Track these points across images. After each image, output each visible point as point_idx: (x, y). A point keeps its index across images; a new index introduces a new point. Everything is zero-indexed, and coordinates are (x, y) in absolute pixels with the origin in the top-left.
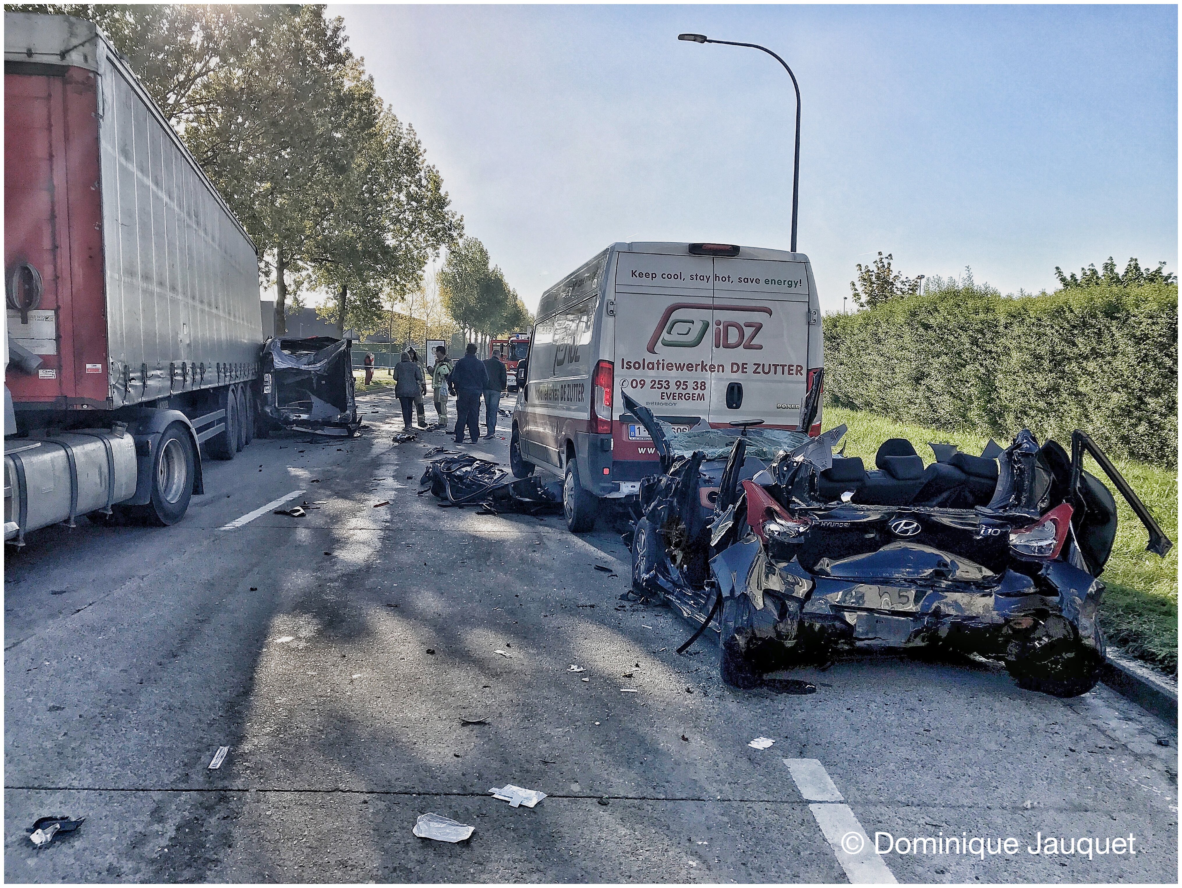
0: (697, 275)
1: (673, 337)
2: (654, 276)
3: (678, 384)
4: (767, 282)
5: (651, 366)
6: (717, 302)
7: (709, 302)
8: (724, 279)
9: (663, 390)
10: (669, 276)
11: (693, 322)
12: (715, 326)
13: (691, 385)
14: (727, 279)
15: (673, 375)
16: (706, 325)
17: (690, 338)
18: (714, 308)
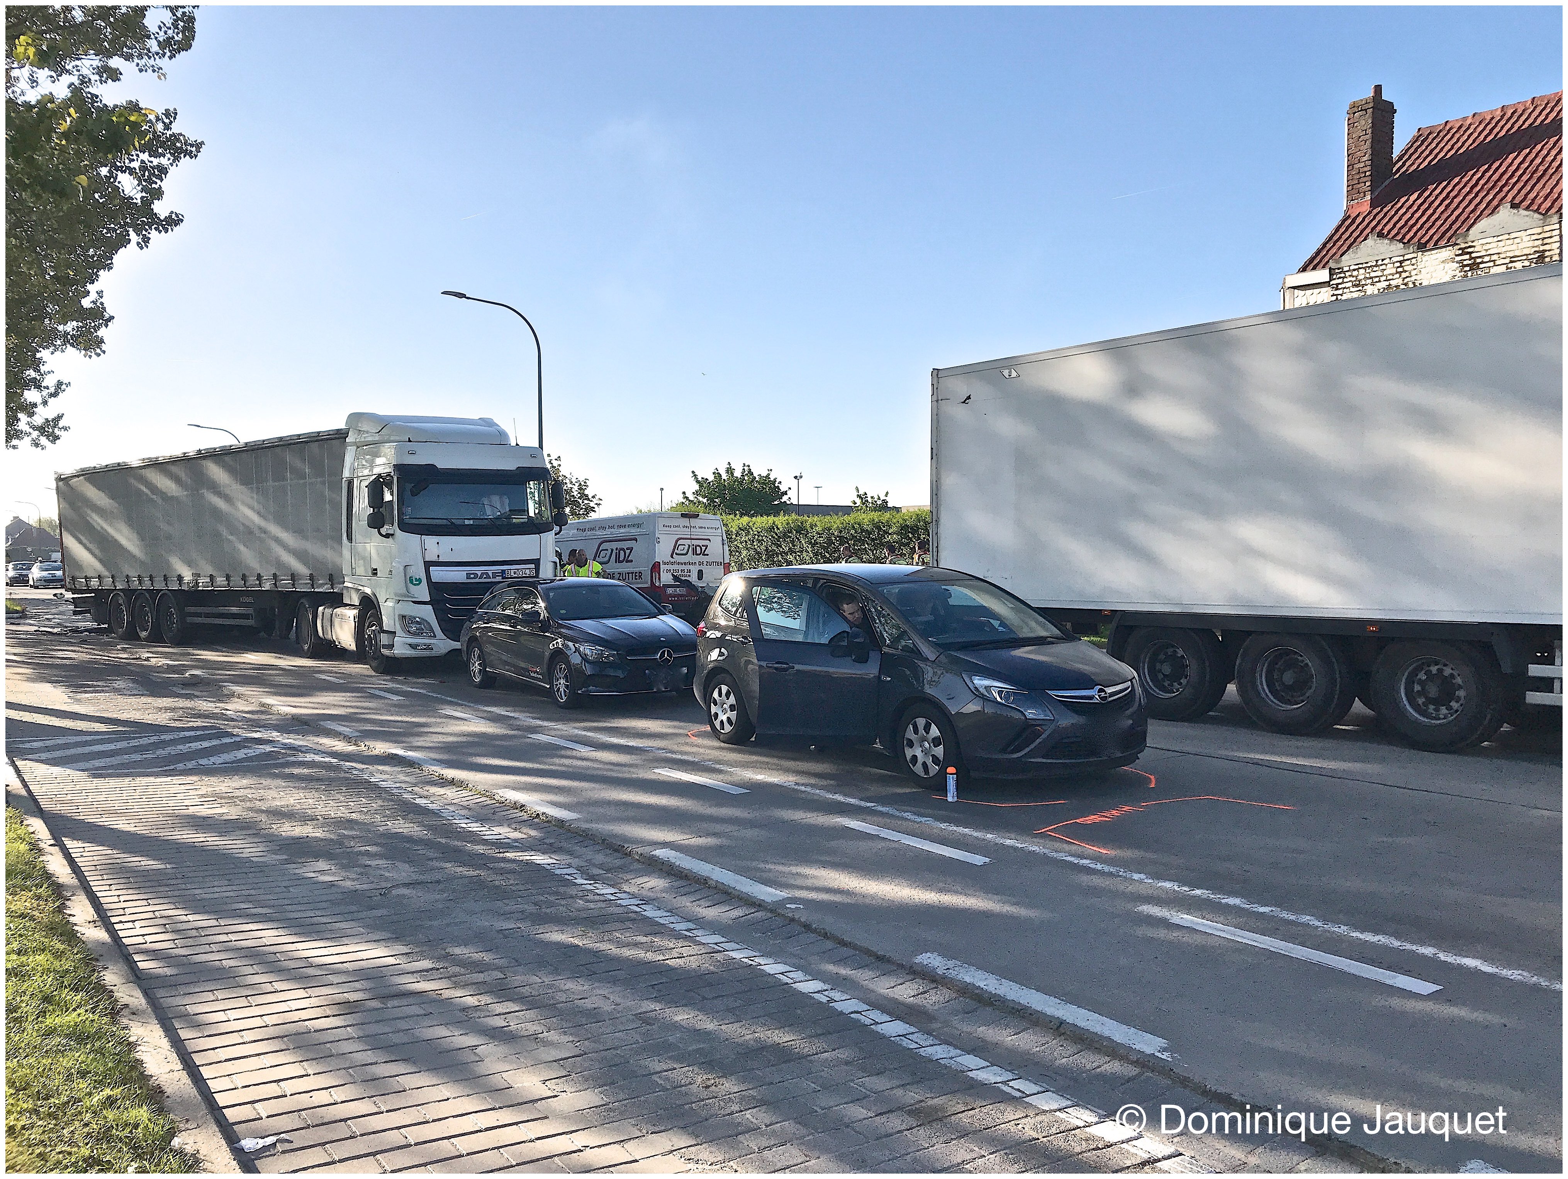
0: (685, 526)
1: (678, 552)
3: (682, 570)
4: (708, 528)
5: (672, 564)
8: (694, 527)
9: (679, 573)
11: (685, 545)
12: (692, 547)
13: (686, 571)
15: (681, 567)
16: (689, 546)
17: (685, 552)
18: (691, 539)
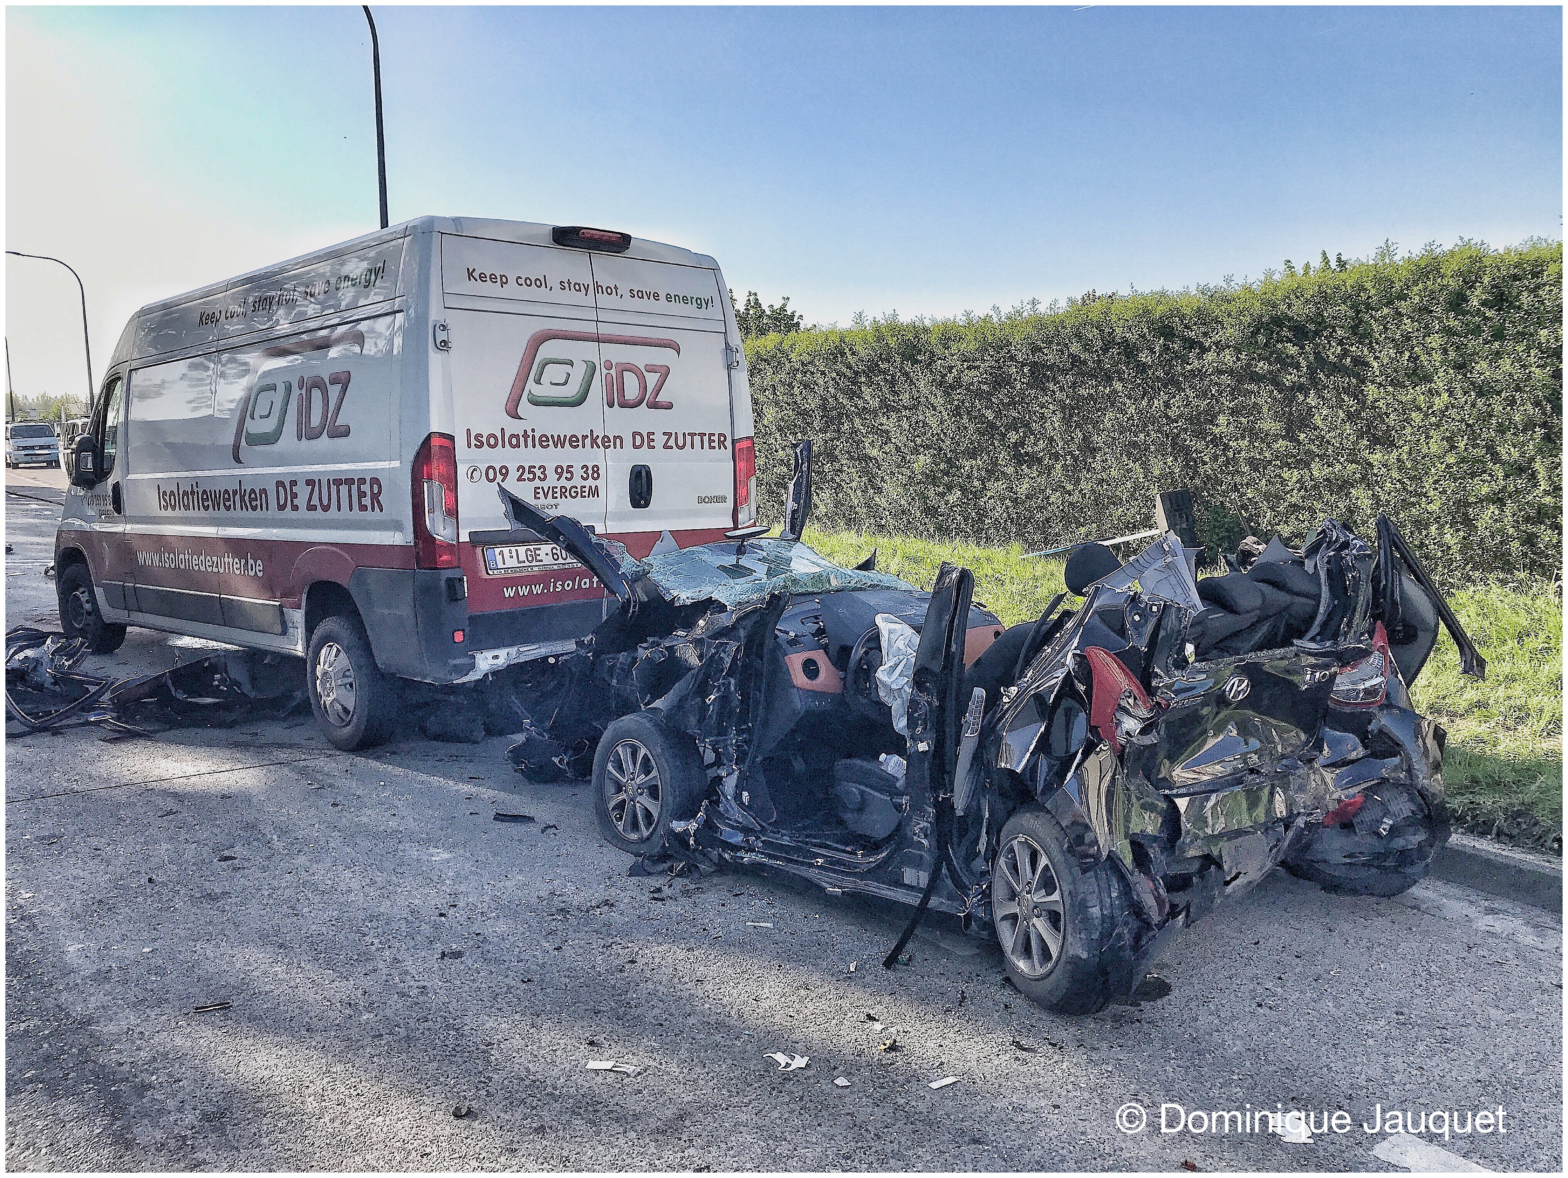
0: (569, 283)
1: (544, 391)
2: (504, 280)
3: (559, 471)
4: (668, 298)
5: (515, 442)
6: (604, 330)
7: (590, 328)
8: (609, 291)
9: (537, 483)
10: (528, 282)
11: (571, 364)
12: (605, 371)
13: (578, 472)
14: (614, 290)
15: (552, 458)
16: (592, 369)
17: (571, 390)
18: (598, 339)
